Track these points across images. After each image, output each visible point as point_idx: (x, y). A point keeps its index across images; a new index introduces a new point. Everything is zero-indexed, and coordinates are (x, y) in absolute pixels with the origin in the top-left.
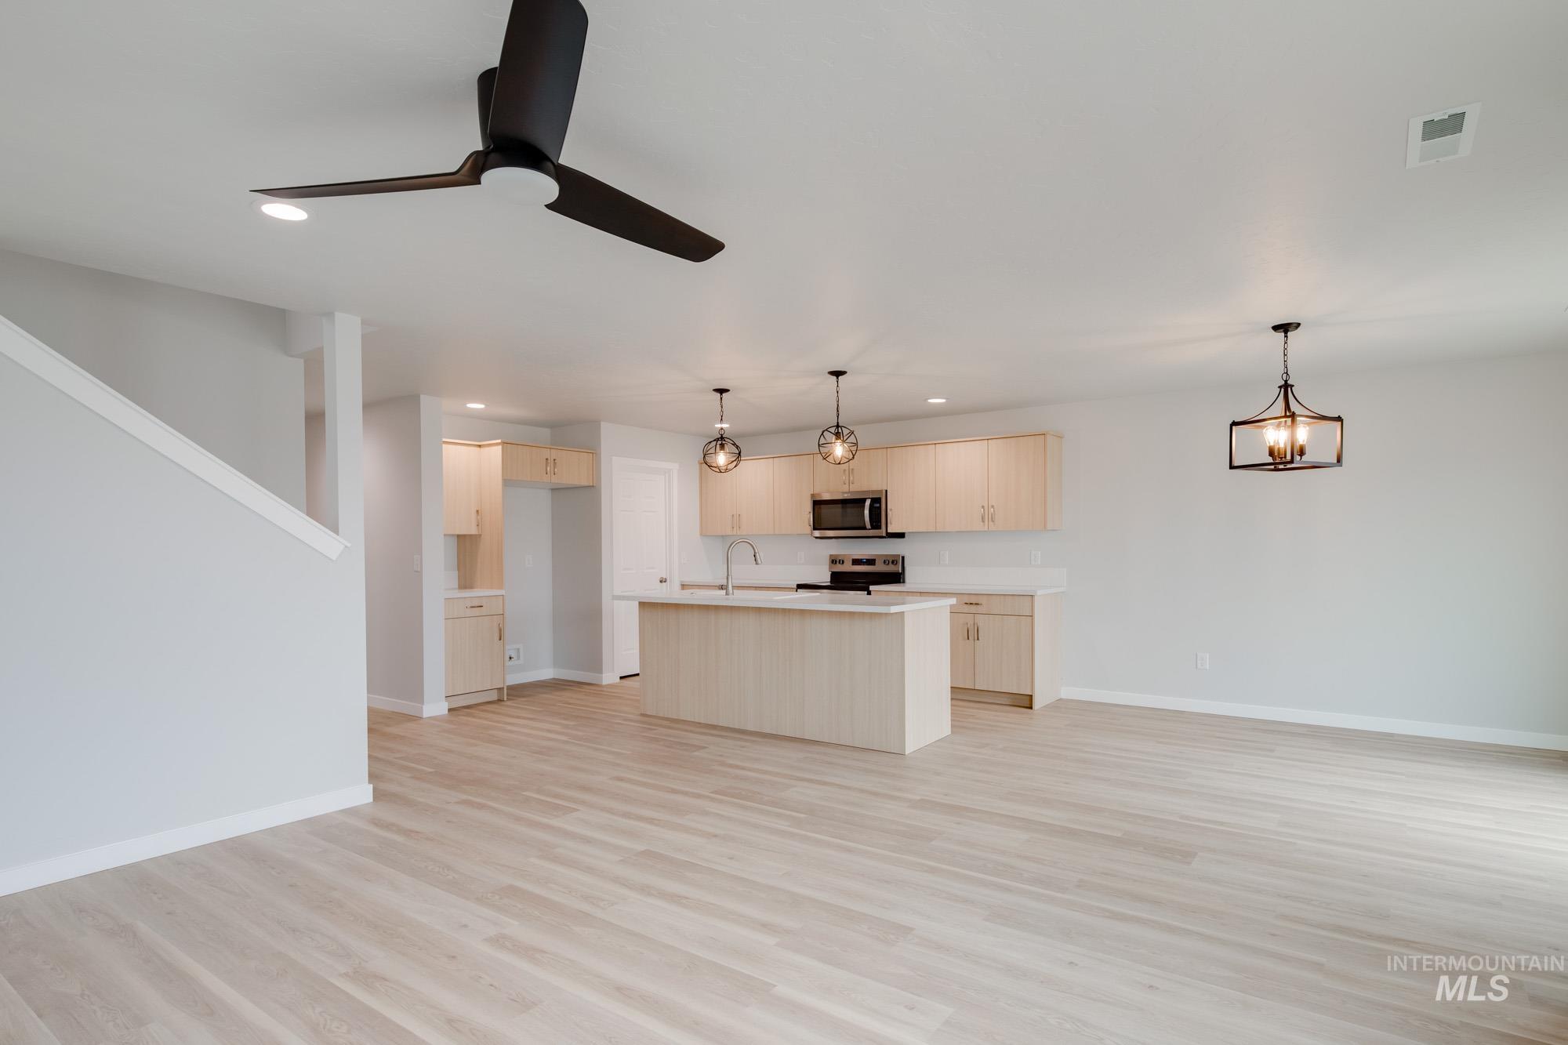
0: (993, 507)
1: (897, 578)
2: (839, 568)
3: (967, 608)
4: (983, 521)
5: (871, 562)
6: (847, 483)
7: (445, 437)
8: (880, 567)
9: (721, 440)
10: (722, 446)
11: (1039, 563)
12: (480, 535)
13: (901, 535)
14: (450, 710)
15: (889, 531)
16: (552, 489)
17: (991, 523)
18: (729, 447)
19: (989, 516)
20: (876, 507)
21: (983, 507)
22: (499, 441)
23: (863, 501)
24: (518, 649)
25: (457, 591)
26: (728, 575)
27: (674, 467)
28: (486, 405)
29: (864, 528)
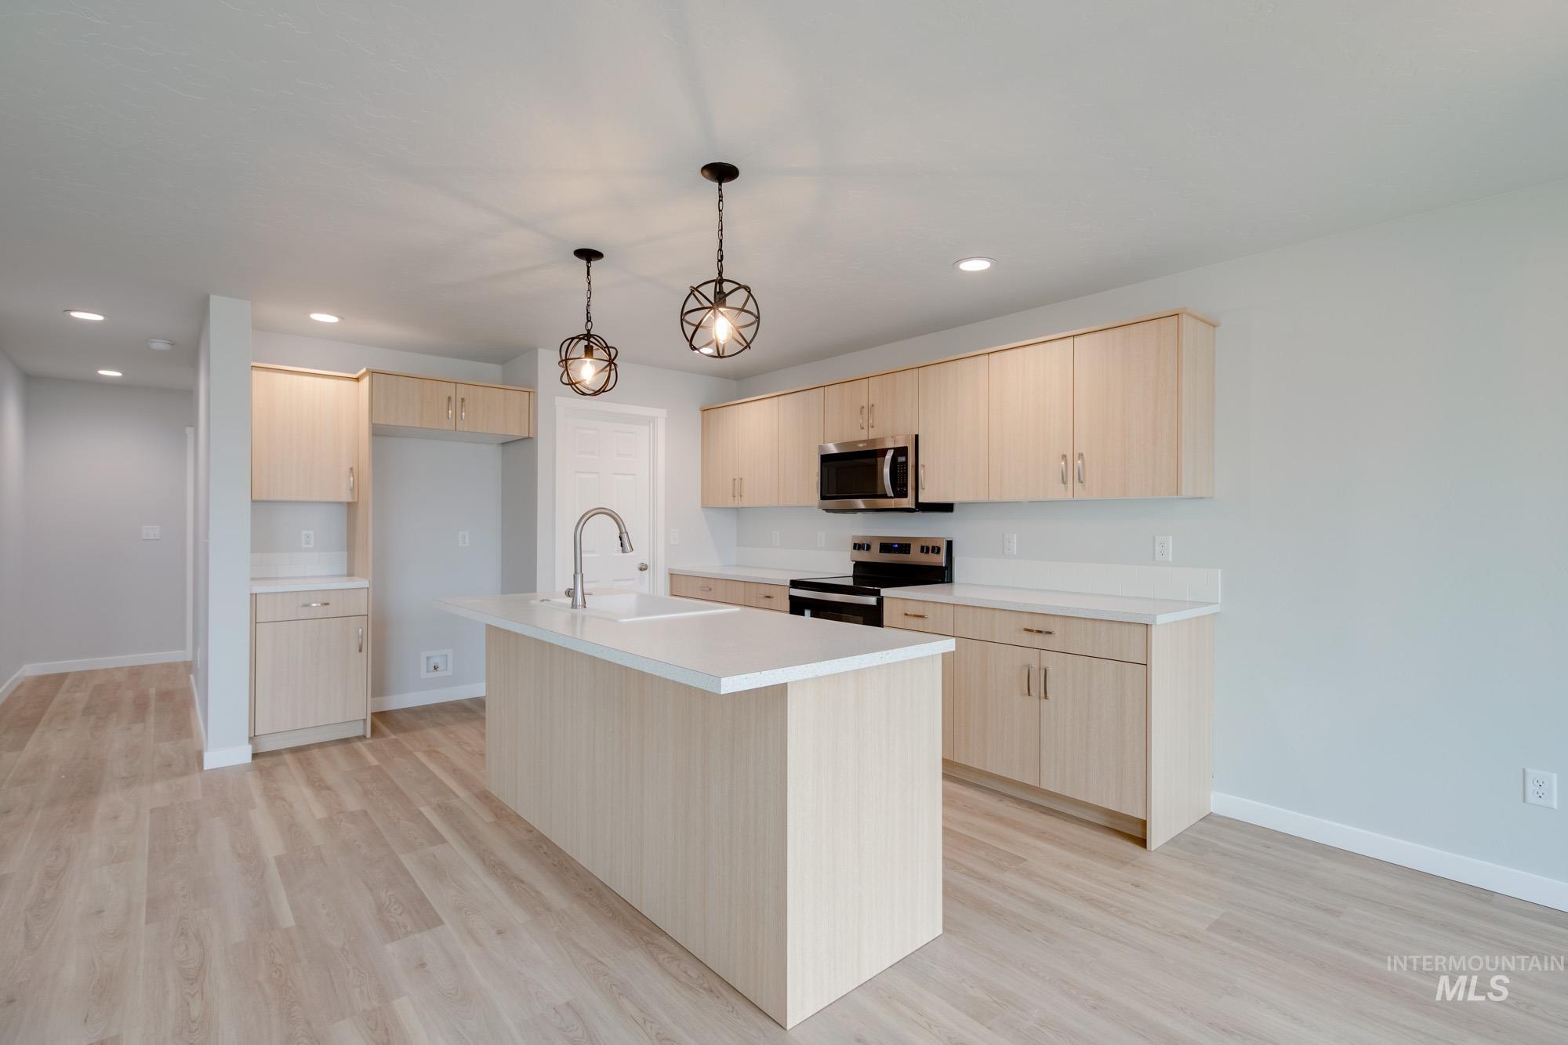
0: (1081, 455)
1: (940, 575)
2: (864, 556)
3: (1027, 639)
4: (1064, 482)
5: (904, 548)
6: (866, 428)
7: (254, 361)
8: (916, 557)
9: (590, 341)
10: (589, 351)
11: (1170, 559)
12: (357, 502)
13: (947, 508)
14: (255, 756)
15: (920, 501)
16: (503, 444)
17: (1078, 485)
18: (599, 353)
19: (1072, 471)
20: (902, 463)
21: (1064, 457)
22: (364, 370)
23: (884, 452)
24: (446, 656)
25: (346, 578)
26: (576, 572)
27: (661, 414)
28: (341, 318)
29: (885, 496)
